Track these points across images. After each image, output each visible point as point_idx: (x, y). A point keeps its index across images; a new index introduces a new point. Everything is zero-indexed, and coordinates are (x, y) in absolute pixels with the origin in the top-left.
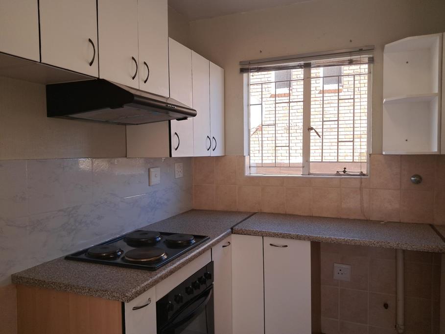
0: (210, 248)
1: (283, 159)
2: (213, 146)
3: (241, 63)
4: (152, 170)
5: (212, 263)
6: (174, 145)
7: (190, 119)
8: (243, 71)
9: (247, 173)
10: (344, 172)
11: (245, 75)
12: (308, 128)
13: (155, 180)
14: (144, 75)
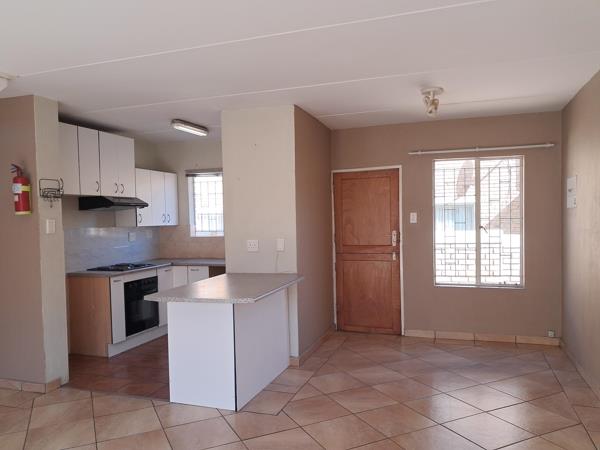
0: (156, 269)
2: (168, 220)
3: (187, 171)
4: (131, 234)
5: (156, 277)
6: (138, 220)
7: (145, 208)
8: (187, 175)
9: (192, 235)
11: (190, 179)
13: (132, 239)
14: (121, 189)
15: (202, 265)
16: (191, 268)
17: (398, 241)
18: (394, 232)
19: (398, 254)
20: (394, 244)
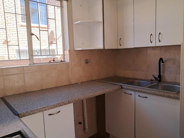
10: (54, 60)
16: (47, 113)
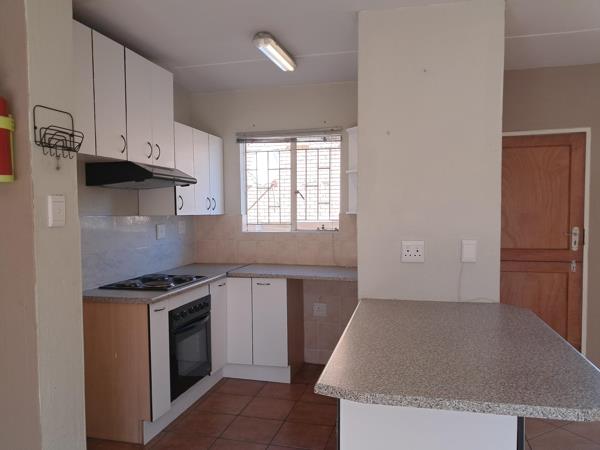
0: (208, 284)
1: (275, 219)
2: (213, 206)
3: (238, 134)
4: (159, 226)
5: (209, 296)
6: (179, 206)
7: (191, 185)
8: (239, 141)
9: (244, 230)
10: (323, 228)
11: (241, 145)
12: (295, 192)
13: (161, 235)
14: (156, 154)
15: (277, 277)
16: (255, 281)
17: (582, 243)
18: (576, 230)
19: (580, 262)
20: (575, 248)
